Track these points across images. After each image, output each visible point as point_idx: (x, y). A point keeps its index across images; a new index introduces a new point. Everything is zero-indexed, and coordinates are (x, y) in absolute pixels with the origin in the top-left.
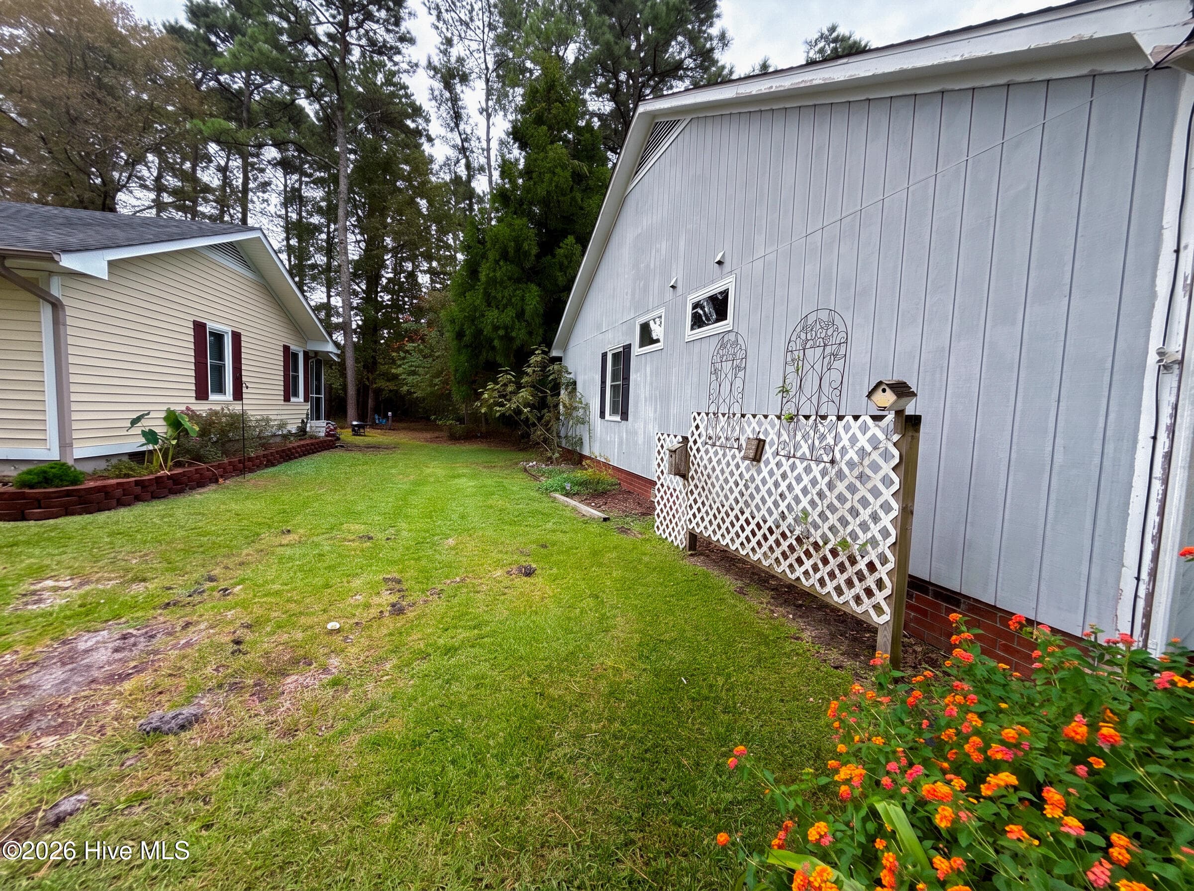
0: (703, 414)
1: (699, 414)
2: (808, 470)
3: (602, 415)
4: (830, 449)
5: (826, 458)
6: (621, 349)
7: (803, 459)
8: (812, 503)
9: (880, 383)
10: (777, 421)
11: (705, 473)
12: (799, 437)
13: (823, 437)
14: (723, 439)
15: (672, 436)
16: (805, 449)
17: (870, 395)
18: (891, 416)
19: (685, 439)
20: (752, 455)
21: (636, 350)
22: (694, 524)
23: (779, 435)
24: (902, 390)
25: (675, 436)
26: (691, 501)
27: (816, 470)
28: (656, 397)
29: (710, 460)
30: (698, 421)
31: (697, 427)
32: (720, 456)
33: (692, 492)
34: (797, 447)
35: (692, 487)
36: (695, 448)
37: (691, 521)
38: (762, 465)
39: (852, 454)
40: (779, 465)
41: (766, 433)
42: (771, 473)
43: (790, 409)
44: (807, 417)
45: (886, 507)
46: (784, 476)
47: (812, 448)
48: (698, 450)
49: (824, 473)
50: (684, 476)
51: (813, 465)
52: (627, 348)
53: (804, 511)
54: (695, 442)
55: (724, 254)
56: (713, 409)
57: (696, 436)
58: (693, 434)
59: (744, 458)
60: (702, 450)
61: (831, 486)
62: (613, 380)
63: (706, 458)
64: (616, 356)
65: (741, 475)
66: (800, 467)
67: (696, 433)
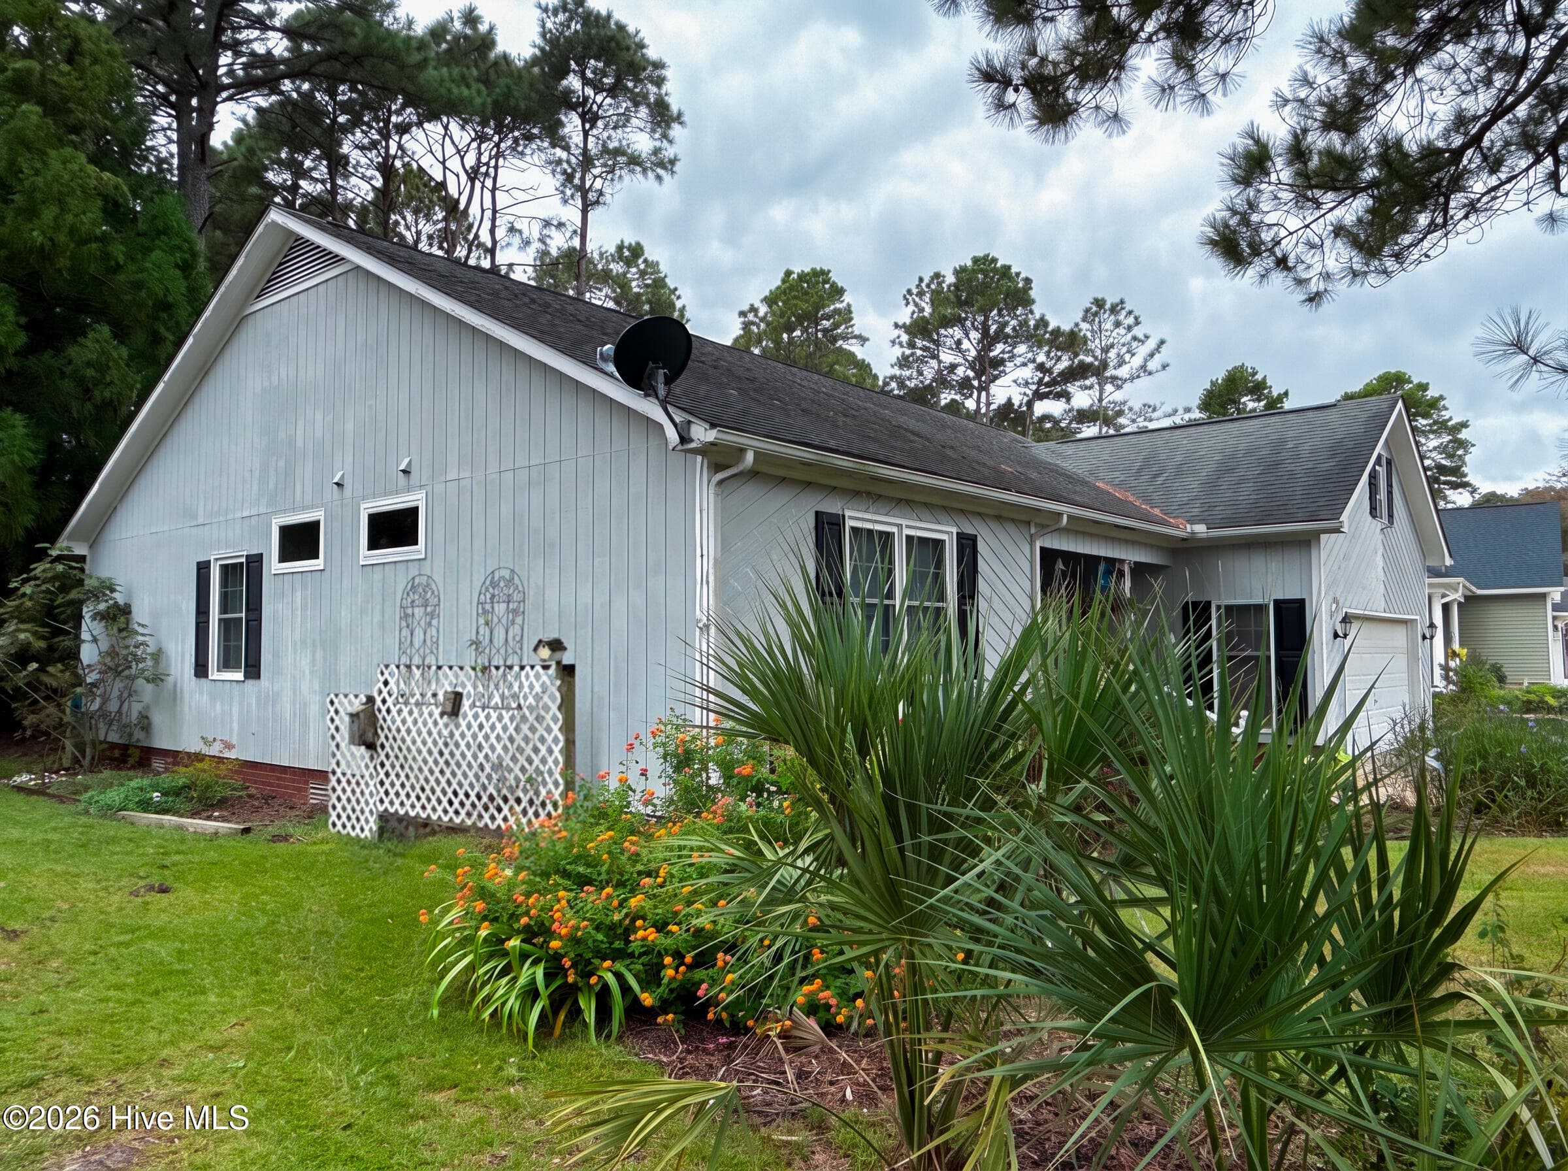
0: (393, 667)
1: (387, 666)
2: (500, 718)
3: (201, 670)
4: (515, 696)
5: (514, 705)
6: (243, 560)
7: (496, 708)
8: (505, 748)
9: (540, 641)
10: (472, 673)
11: (398, 737)
12: (492, 686)
13: (510, 686)
14: (418, 696)
15: (351, 696)
16: (497, 699)
17: (536, 649)
18: (554, 667)
19: (370, 700)
20: (449, 709)
21: (273, 565)
22: (387, 804)
23: (475, 687)
24: (556, 646)
25: (356, 696)
26: (382, 775)
27: (506, 716)
28: (314, 642)
29: (404, 722)
30: (386, 675)
31: (386, 683)
32: (416, 714)
33: (382, 765)
34: (490, 697)
35: (383, 757)
36: (384, 709)
37: (382, 801)
38: (461, 719)
39: (531, 700)
40: (476, 716)
41: (464, 686)
42: (469, 727)
43: (482, 660)
44: (497, 668)
45: (556, 741)
46: (481, 727)
47: (503, 697)
48: (388, 711)
49: (512, 719)
50: (371, 746)
51: (504, 712)
52: (255, 561)
53: (499, 757)
54: (384, 701)
55: (410, 463)
56: (405, 660)
57: (385, 694)
58: (380, 692)
59: (442, 714)
60: (394, 710)
61: (517, 729)
62: (224, 609)
63: (399, 720)
64: (229, 571)
65: (440, 733)
66: (494, 715)
67: (385, 691)
